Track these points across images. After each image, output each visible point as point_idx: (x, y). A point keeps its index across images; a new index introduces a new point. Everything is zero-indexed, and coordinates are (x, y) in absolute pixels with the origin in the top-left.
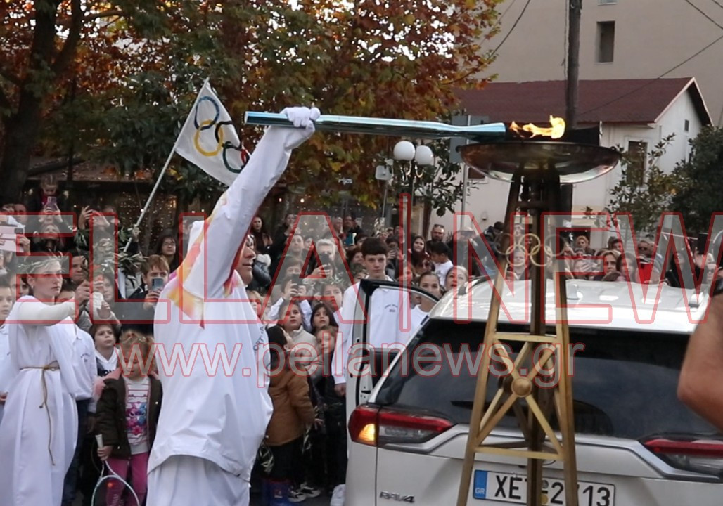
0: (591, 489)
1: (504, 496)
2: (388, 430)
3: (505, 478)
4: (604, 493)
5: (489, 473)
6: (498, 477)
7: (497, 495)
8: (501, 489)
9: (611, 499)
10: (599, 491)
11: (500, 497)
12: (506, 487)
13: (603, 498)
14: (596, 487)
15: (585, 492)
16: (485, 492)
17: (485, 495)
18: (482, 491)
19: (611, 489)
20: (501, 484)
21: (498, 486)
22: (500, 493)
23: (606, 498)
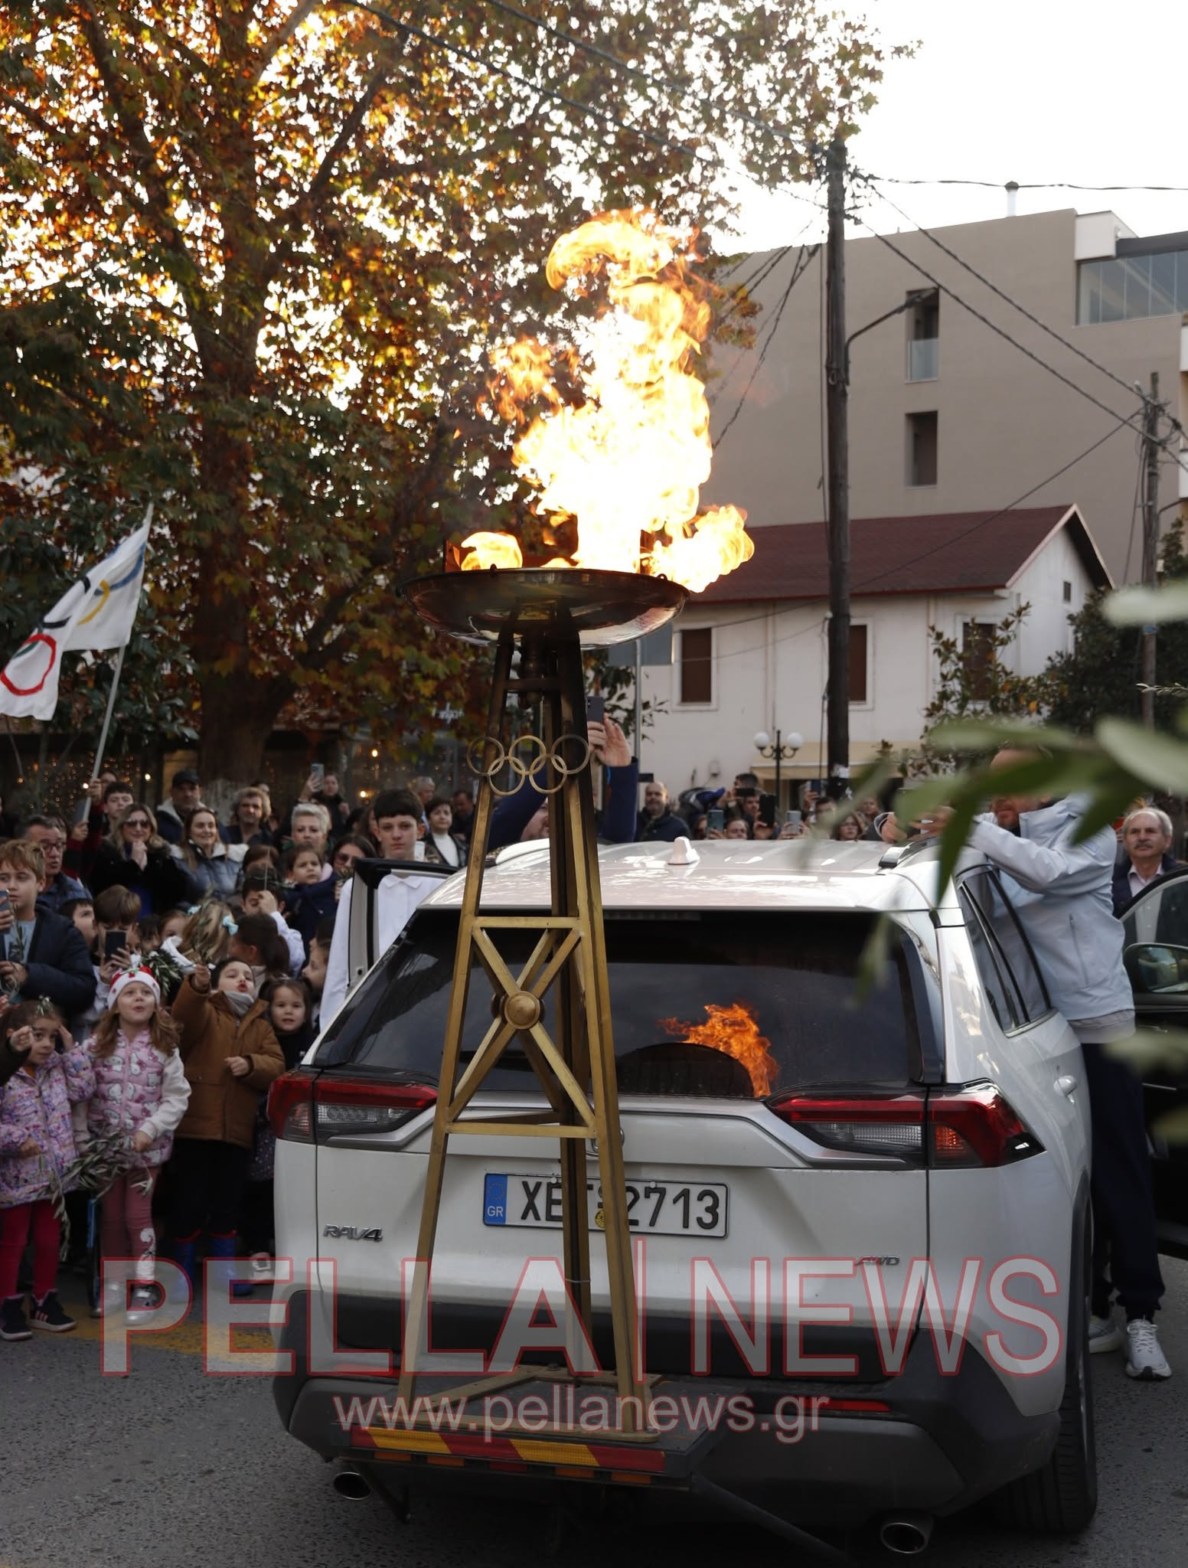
0: (685, 1194)
1: (537, 1218)
2: (333, 1112)
3: (538, 1185)
4: (708, 1201)
5: (509, 1179)
6: (525, 1185)
7: (524, 1217)
8: (531, 1206)
9: (721, 1210)
10: (700, 1198)
11: (531, 1220)
12: (540, 1202)
13: (708, 1210)
14: (695, 1191)
15: (675, 1201)
16: (504, 1213)
17: (504, 1219)
18: (498, 1211)
19: (720, 1192)
20: (531, 1195)
21: (525, 1201)
22: (531, 1214)
23: (712, 1210)
